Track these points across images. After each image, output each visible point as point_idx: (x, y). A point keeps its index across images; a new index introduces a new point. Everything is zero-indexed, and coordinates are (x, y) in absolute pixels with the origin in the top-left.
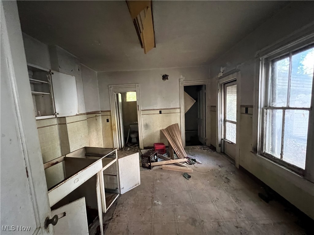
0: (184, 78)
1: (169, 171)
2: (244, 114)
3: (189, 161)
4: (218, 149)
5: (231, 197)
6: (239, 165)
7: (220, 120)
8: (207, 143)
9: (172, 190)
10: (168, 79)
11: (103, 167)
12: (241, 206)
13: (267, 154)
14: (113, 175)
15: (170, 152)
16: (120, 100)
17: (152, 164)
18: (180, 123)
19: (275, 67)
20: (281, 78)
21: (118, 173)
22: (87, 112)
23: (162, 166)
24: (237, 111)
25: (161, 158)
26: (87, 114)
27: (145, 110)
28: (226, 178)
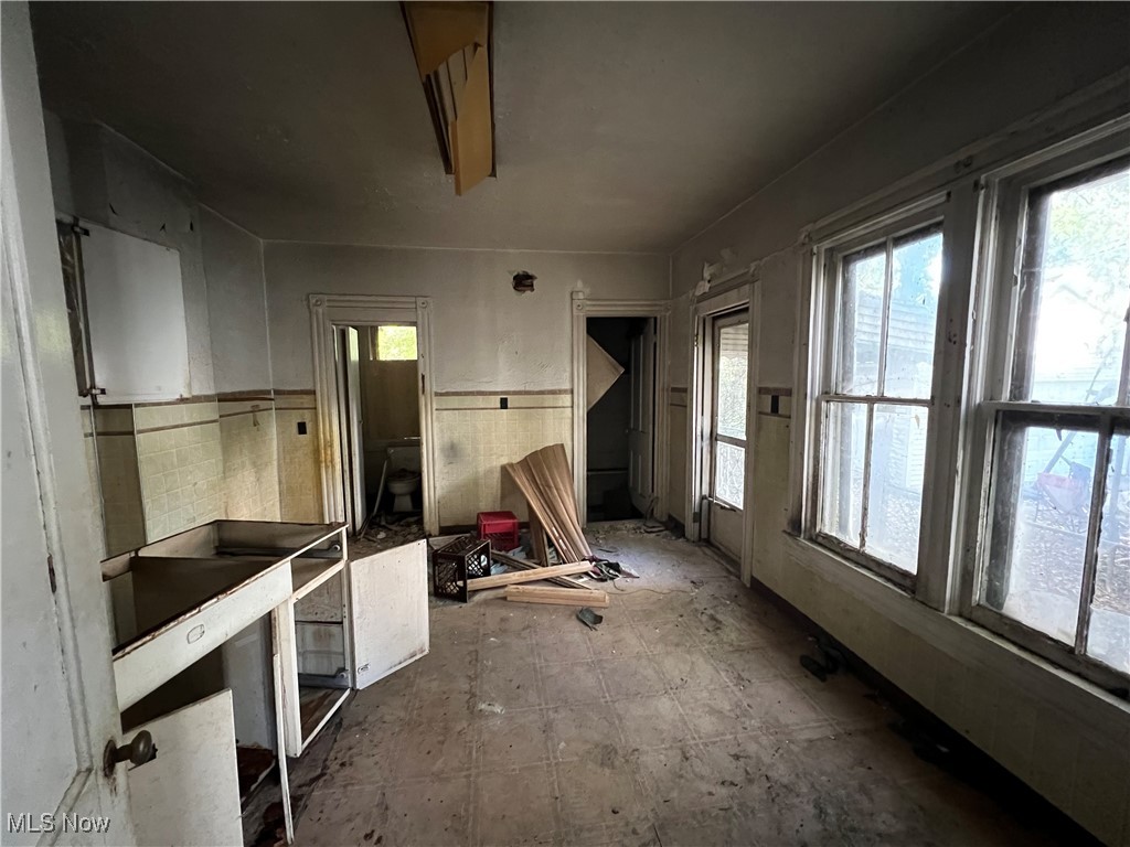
0: (588, 291)
1: (529, 605)
2: (767, 414)
3: (598, 571)
4: (691, 528)
5: (723, 674)
6: (752, 577)
7: (699, 433)
8: (657, 514)
9: (538, 666)
10: (533, 290)
11: (294, 590)
12: (750, 696)
13: (828, 537)
14: (329, 620)
15: (533, 542)
16: (354, 355)
17: (472, 584)
18: (570, 443)
19: (853, 279)
20: (866, 312)
21: (346, 614)
22: (218, 391)
23: (506, 589)
24: (749, 406)
25: (502, 564)
26: (219, 401)
27: (447, 394)
28: (712, 618)
